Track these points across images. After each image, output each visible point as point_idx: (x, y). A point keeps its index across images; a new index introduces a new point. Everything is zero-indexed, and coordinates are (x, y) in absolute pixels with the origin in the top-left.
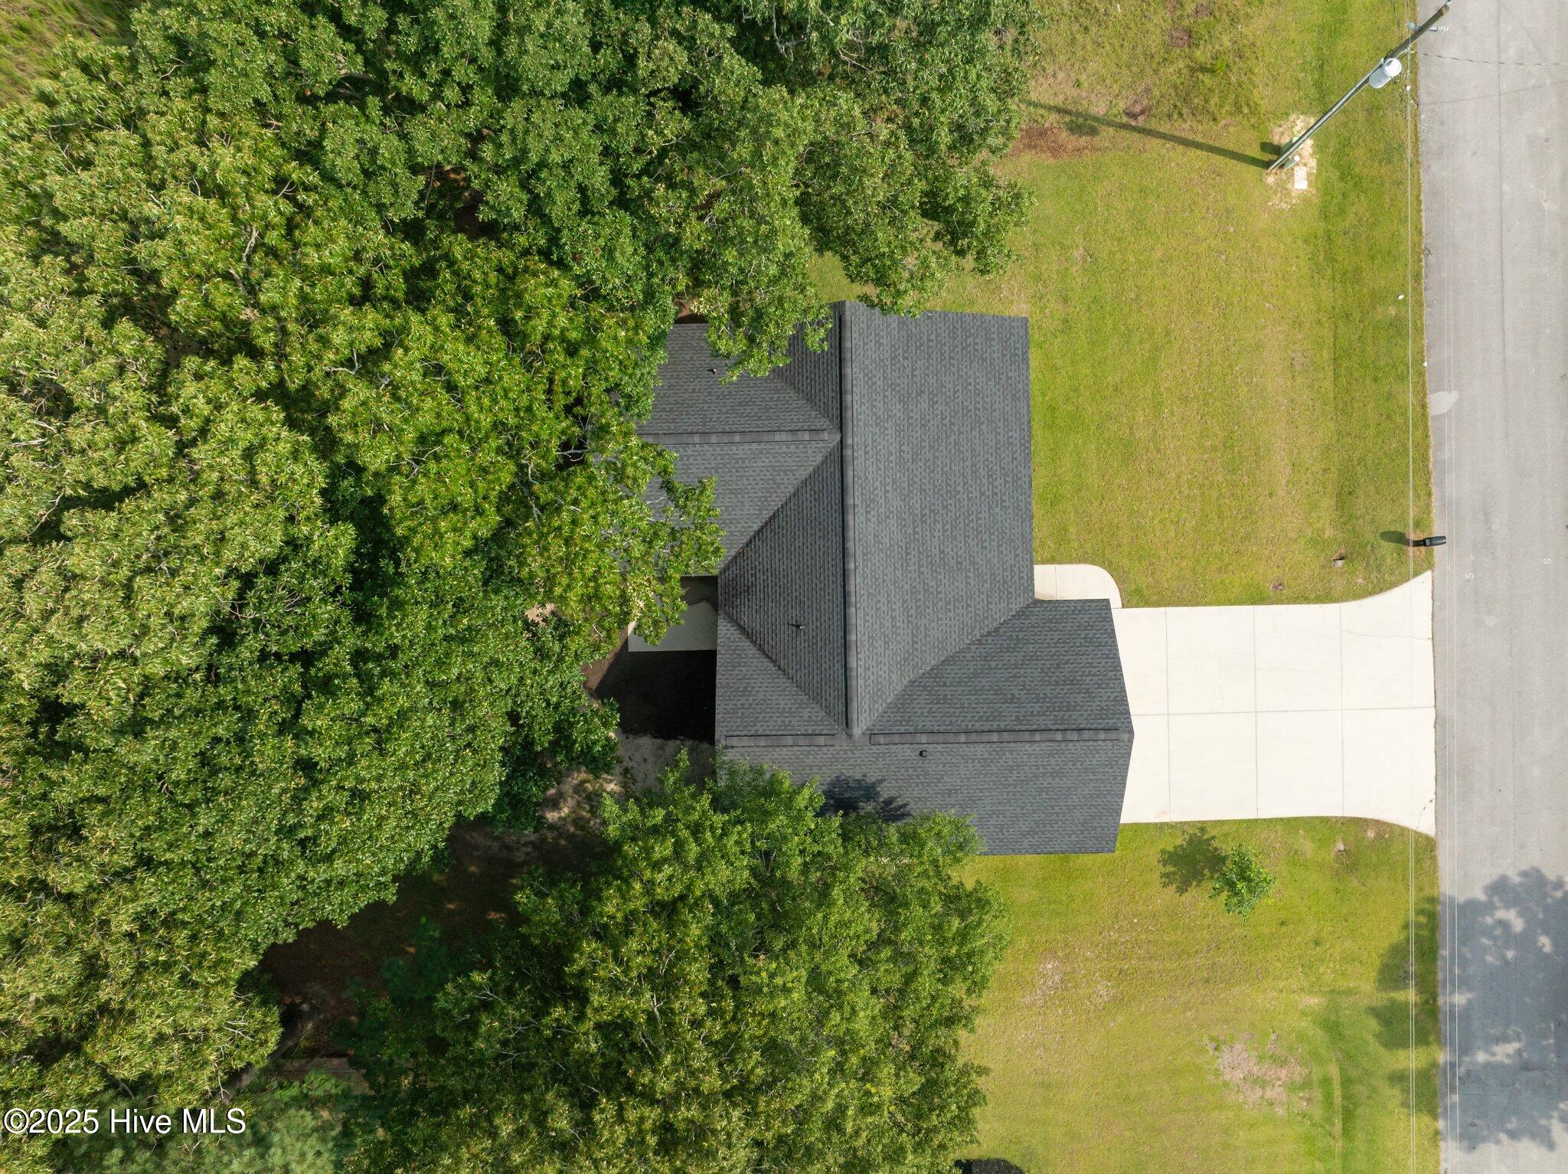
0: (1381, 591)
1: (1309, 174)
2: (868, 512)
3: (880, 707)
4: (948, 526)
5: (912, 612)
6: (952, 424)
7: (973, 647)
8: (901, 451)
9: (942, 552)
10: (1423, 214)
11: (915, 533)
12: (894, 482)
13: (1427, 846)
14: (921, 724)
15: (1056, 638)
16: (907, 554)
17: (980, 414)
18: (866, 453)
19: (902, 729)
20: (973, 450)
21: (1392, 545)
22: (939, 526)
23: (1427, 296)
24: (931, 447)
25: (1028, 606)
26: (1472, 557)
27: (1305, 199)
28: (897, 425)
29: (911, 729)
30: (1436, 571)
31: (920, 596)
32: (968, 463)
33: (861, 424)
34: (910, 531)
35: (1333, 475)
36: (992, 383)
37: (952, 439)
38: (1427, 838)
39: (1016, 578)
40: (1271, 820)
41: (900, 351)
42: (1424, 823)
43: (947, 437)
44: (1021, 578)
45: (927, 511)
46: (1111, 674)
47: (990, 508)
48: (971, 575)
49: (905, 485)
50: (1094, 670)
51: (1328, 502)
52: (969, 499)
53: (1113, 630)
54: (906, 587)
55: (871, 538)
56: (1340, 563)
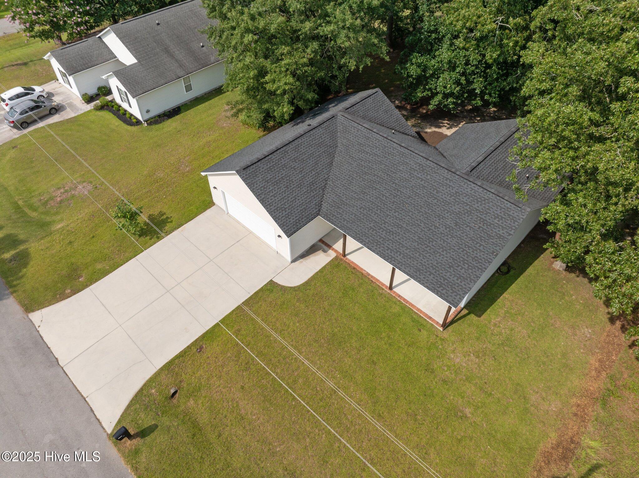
3: (340, 128)
6: (430, 229)
7: (326, 176)
8: (436, 198)
9: (376, 189)
11: (394, 183)
12: (424, 187)
13: (30, 307)
16: (388, 174)
18: (447, 179)
22: (387, 195)
24: (426, 213)
25: (319, 210)
30: (105, 435)
32: (405, 225)
33: (462, 184)
40: (127, 261)
41: (485, 227)
43: (425, 223)
44: (334, 215)
47: (376, 222)
48: (355, 195)
49: (418, 191)
50: (272, 194)
52: (388, 215)
53: (276, 221)
54: (374, 167)
55: (408, 161)
56: (172, 391)
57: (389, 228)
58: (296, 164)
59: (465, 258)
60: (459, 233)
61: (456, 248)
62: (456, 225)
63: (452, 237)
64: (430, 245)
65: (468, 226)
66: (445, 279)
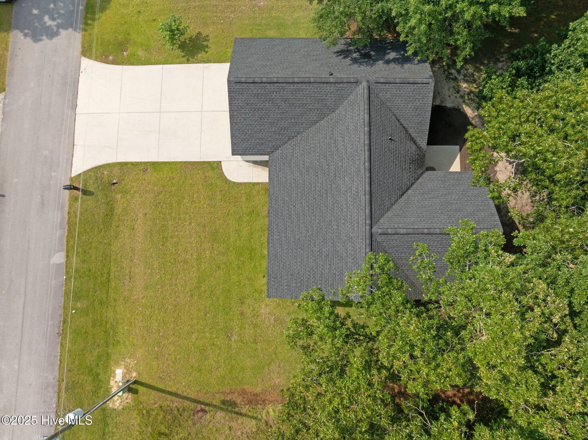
0: (96, 168)
1: (114, 377)
2: (357, 192)
3: (352, 97)
4: (313, 189)
5: (333, 145)
6: (310, 241)
7: (302, 130)
8: (338, 226)
9: (317, 176)
10: (59, 354)
11: (331, 185)
12: (342, 210)
13: (86, 52)
14: (332, 88)
15: (260, 134)
16: (335, 174)
17: (294, 247)
18: (358, 223)
19: (341, 85)
20: (299, 228)
21: (89, 189)
22: (318, 189)
23: (61, 312)
24: (321, 228)
25: (272, 152)
26: (51, 183)
27: (117, 364)
28: (340, 239)
29: (337, 85)
30: (69, 177)
31: (328, 153)
32: (301, 221)
33: (360, 237)
34: (333, 186)
35: (114, 224)
36: (287, 263)
37: (310, 233)
38: (85, 56)
39: (278, 166)
40: (157, 64)
41: (337, 277)
42: (85, 62)
43: (313, 234)
44: (276, 166)
45: (324, 196)
46: (235, 114)
47: (290, 199)
48: (302, 166)
49: (335, 208)
50: (243, 116)
51: (118, 211)
52: (301, 203)
53: (232, 138)
54: (336, 158)
55: (355, 180)
56: (115, 181)
57: (293, 213)
58: (283, 104)
59: (305, 280)
60: (321, 263)
61: (307, 269)
62: (325, 257)
63: (314, 260)
64: (299, 250)
65: (330, 265)
66: (281, 277)
